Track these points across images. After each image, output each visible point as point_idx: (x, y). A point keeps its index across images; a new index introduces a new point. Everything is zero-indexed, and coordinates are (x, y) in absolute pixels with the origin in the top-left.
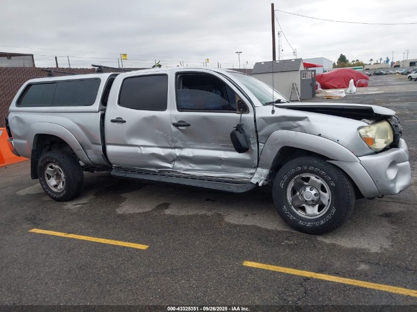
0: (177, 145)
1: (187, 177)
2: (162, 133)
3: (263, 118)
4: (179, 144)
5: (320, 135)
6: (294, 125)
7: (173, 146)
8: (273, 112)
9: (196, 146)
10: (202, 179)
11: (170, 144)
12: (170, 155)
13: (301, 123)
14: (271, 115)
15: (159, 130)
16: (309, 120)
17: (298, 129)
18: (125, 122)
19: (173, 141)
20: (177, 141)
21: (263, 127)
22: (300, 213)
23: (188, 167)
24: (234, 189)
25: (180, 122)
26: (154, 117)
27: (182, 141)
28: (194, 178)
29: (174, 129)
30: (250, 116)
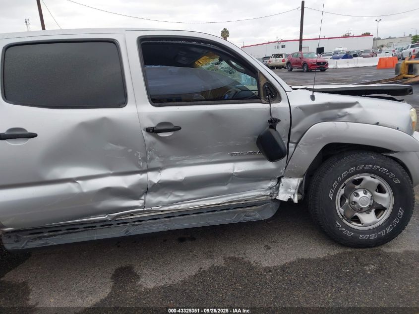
0: (153, 164)
1: (171, 215)
2: (121, 148)
3: (300, 108)
4: (156, 163)
5: (377, 124)
6: (340, 114)
7: (145, 168)
8: (313, 98)
9: (186, 162)
10: (199, 211)
11: (139, 166)
12: (140, 185)
13: (348, 110)
14: (311, 103)
15: (117, 144)
16: (360, 107)
17: (345, 118)
18: (34, 136)
19: (145, 159)
20: (152, 159)
21: (299, 120)
22: (354, 225)
23: (171, 198)
24: (255, 215)
25: (161, 124)
26: (104, 120)
27: (162, 157)
28: (184, 213)
29: (149, 138)
30: (282, 105)
